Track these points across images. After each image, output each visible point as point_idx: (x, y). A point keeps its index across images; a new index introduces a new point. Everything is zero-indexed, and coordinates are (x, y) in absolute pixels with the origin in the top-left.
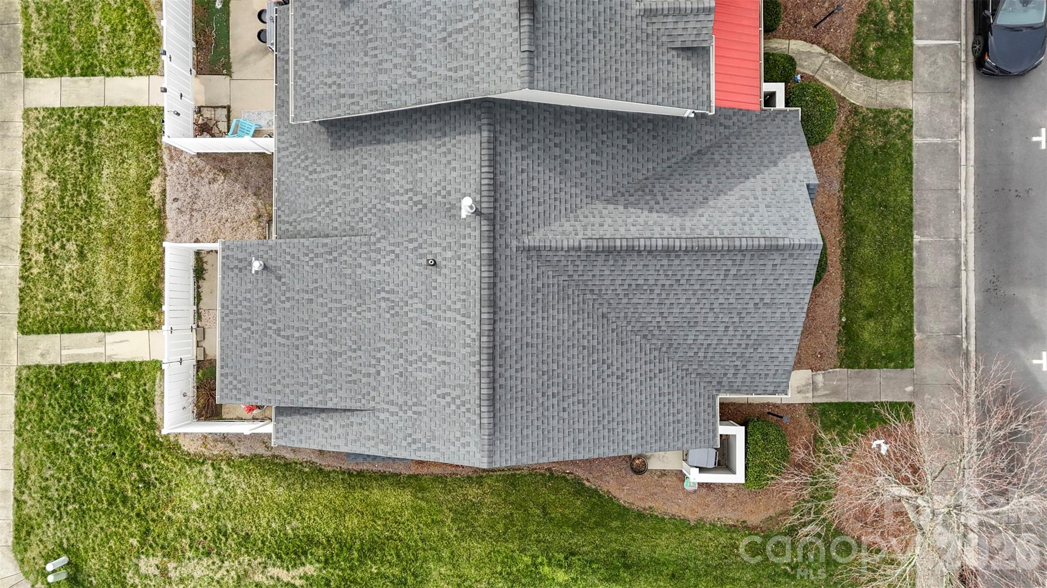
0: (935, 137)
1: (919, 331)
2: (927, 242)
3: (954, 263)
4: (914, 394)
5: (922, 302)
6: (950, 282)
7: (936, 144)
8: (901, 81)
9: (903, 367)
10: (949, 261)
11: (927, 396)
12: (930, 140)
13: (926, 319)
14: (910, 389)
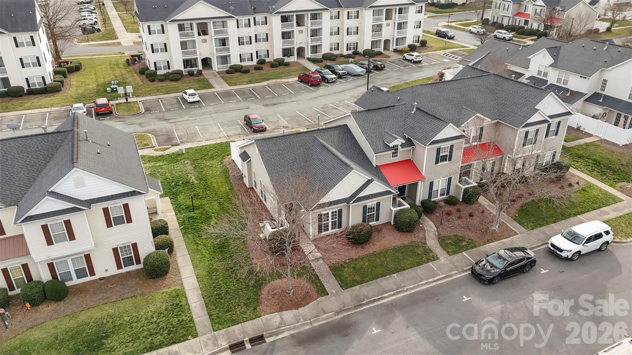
0: (436, 268)
1: (359, 287)
2: (395, 278)
3: (394, 289)
4: (333, 293)
5: (371, 284)
6: (386, 290)
7: (434, 269)
8: (447, 253)
9: (341, 286)
10: (394, 287)
11: (334, 298)
12: (434, 267)
13: (366, 288)
14: (334, 291)
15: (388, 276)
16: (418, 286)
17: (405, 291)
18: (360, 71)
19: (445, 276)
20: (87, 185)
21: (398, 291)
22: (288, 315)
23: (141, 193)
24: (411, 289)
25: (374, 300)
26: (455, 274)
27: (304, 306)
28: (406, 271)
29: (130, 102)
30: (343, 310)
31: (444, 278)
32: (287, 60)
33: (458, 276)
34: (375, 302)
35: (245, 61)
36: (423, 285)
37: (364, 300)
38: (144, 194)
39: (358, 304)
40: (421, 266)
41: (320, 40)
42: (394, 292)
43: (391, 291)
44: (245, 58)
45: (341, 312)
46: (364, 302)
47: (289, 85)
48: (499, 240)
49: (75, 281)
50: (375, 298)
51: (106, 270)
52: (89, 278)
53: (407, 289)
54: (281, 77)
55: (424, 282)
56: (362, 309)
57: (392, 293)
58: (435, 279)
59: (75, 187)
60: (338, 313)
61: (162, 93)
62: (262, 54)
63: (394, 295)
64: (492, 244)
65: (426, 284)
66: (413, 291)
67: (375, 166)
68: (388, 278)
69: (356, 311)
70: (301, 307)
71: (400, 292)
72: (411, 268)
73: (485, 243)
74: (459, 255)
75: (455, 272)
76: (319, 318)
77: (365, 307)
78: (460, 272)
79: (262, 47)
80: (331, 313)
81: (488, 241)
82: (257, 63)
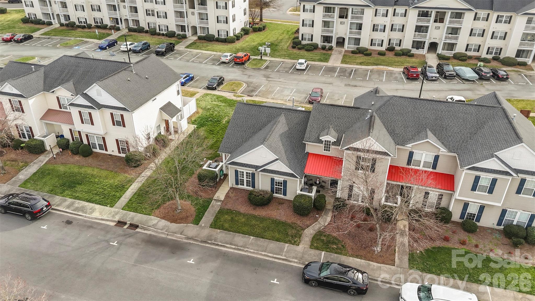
0: (287, 250)
1: (220, 231)
2: (250, 239)
4: (201, 226)
7: (284, 250)
8: (310, 245)
9: (211, 225)
10: (239, 244)
11: (198, 229)
12: (286, 248)
14: (203, 225)
15: (247, 236)
16: (257, 254)
17: (244, 251)
18: (470, 77)
19: (285, 259)
20: (102, 95)
21: (239, 248)
22: (163, 223)
23: (128, 111)
24: (250, 252)
25: (217, 244)
26: (295, 262)
27: (176, 223)
28: (263, 239)
29: (262, 60)
30: (193, 239)
31: (283, 260)
32: (414, 51)
33: (295, 265)
34: (217, 246)
35: (375, 46)
36: (261, 255)
37: (211, 240)
38: (130, 111)
39: (205, 241)
40: (278, 242)
41: (457, 38)
42: (236, 247)
43: (234, 245)
44: (376, 43)
45: (190, 239)
46: (209, 242)
47: (390, 74)
48: (369, 260)
49: (98, 150)
50: (219, 244)
51: (113, 151)
52: (104, 152)
53: (247, 251)
54: (391, 65)
55: (263, 253)
56: (205, 245)
57: (234, 247)
58: (275, 256)
59: (96, 95)
60: (188, 238)
61: (289, 58)
62: (394, 42)
63: (235, 249)
64: (359, 260)
65: (265, 255)
66: (249, 254)
67: (306, 152)
68: (246, 237)
69: (199, 244)
70: (174, 223)
71: (240, 250)
72: (270, 239)
73: (352, 256)
74: (317, 252)
75: (296, 261)
76: (174, 235)
77: (207, 245)
78: (300, 263)
79: (396, 36)
80: (184, 236)
81: (357, 256)
82: (386, 49)
